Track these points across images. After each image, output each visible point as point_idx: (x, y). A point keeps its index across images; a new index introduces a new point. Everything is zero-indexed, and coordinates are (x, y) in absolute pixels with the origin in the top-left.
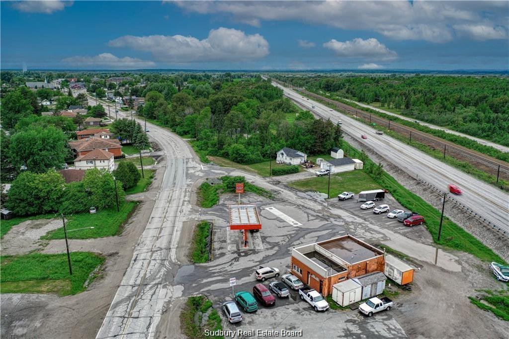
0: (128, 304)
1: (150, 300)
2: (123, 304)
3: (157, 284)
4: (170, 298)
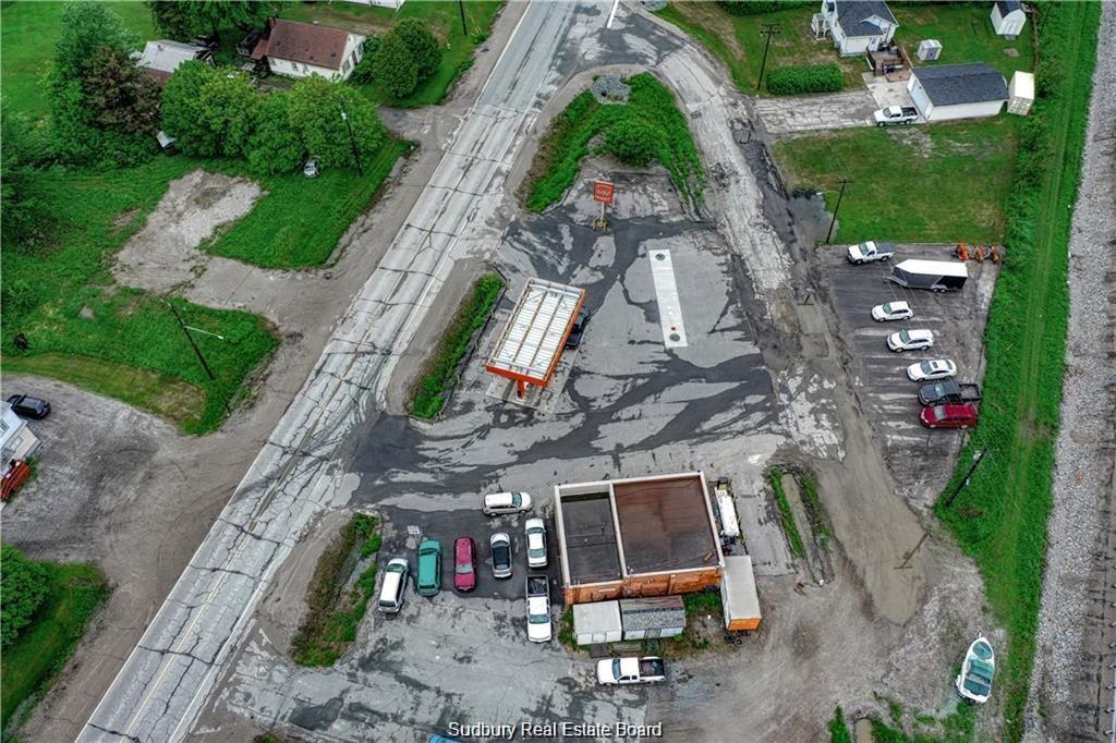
0: (259, 498)
1: (295, 499)
2: (253, 495)
3: (322, 459)
4: (327, 504)
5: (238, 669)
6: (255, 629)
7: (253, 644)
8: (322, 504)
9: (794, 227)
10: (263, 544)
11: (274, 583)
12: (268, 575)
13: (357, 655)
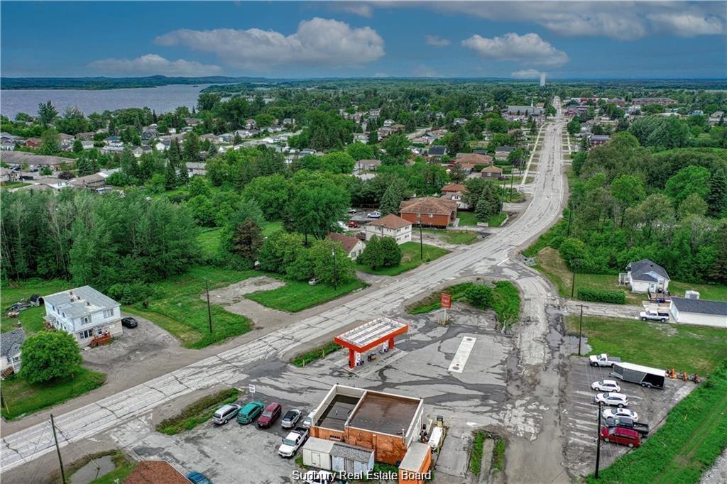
0: (195, 371)
1: (210, 376)
2: (191, 369)
3: (234, 366)
4: (223, 381)
5: (128, 424)
6: (150, 412)
7: (144, 417)
8: (221, 381)
9: (561, 346)
10: (181, 385)
11: (173, 400)
12: (173, 397)
13: (187, 435)
